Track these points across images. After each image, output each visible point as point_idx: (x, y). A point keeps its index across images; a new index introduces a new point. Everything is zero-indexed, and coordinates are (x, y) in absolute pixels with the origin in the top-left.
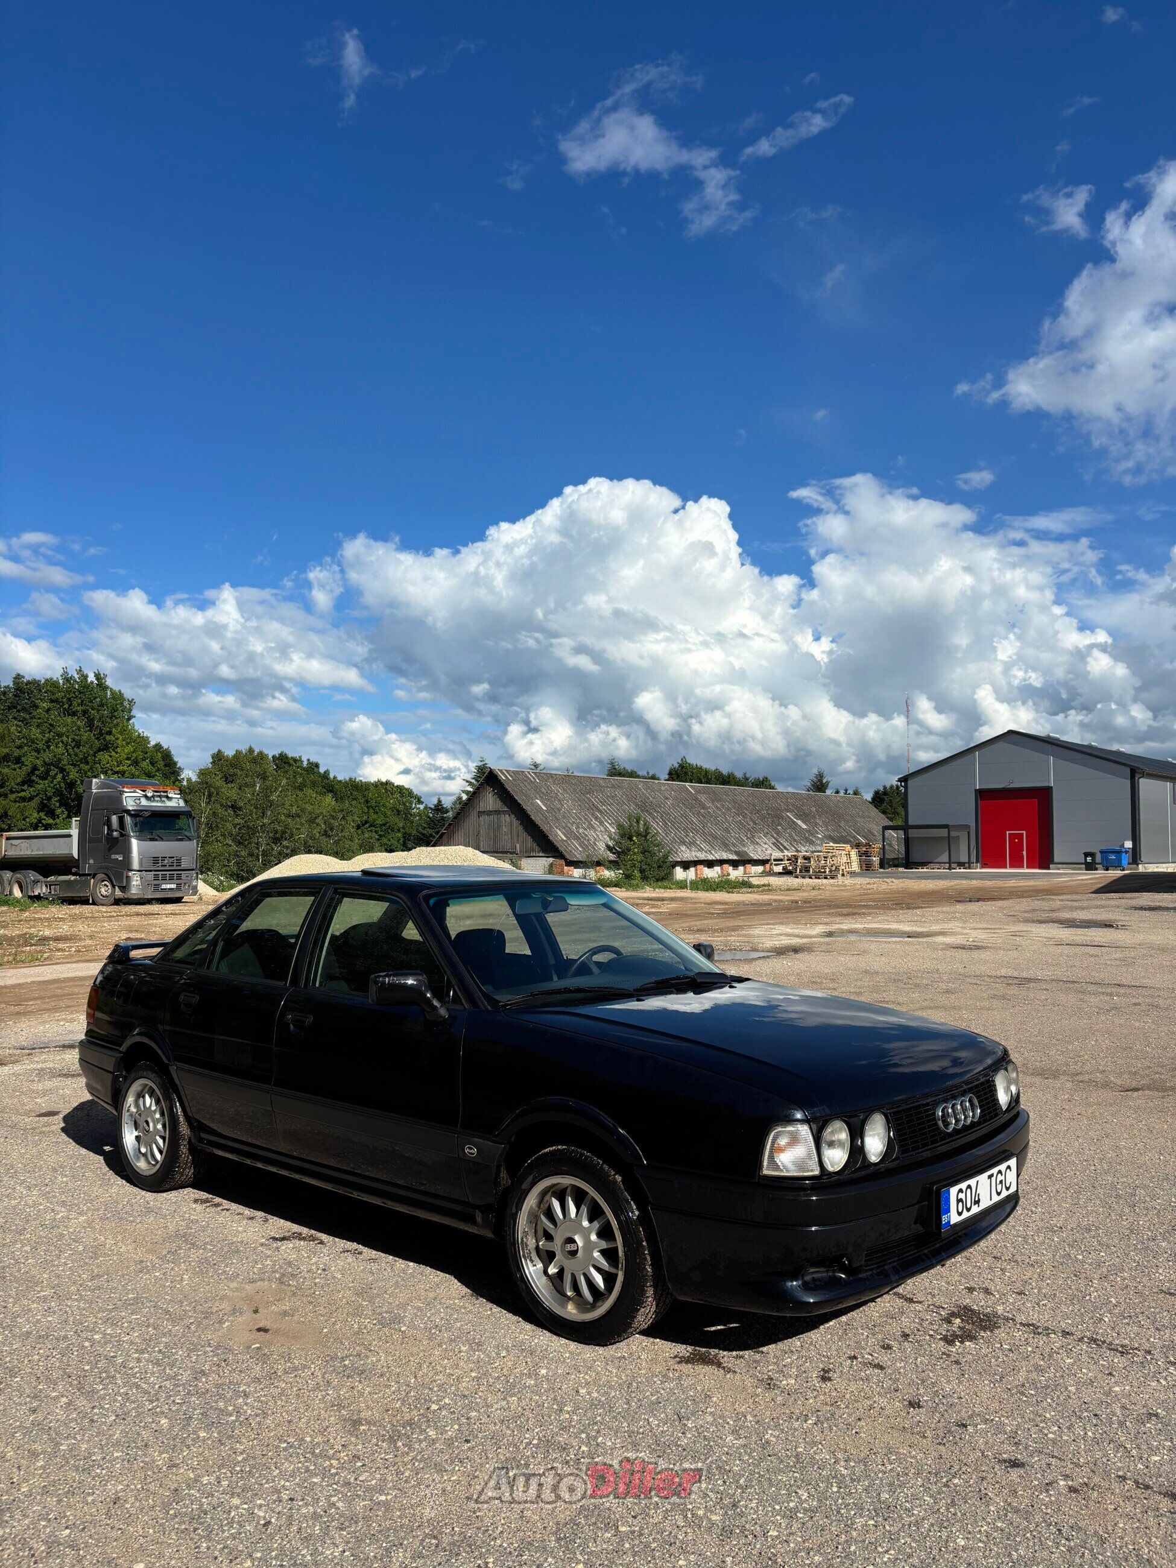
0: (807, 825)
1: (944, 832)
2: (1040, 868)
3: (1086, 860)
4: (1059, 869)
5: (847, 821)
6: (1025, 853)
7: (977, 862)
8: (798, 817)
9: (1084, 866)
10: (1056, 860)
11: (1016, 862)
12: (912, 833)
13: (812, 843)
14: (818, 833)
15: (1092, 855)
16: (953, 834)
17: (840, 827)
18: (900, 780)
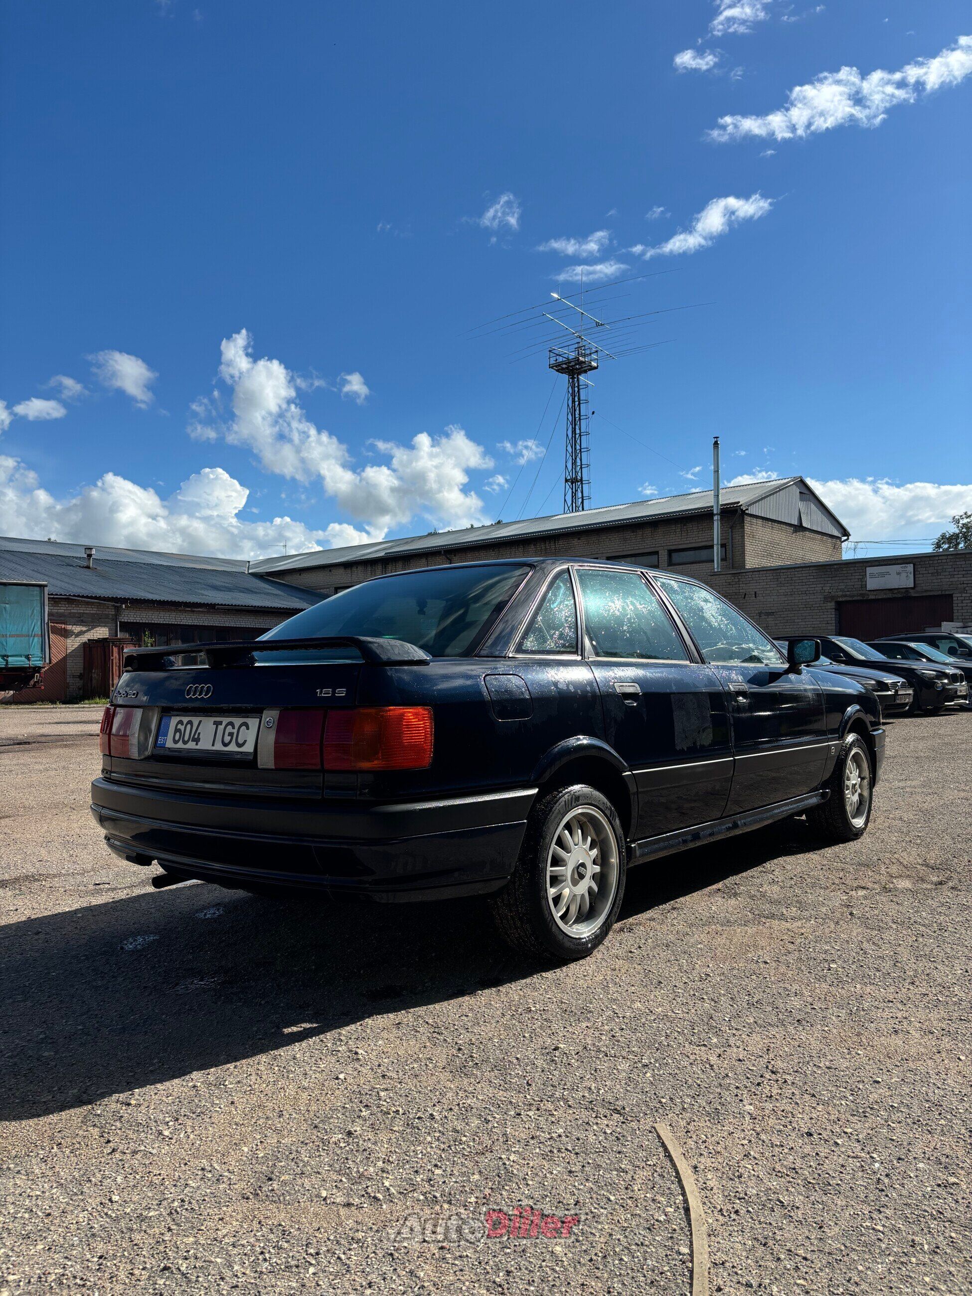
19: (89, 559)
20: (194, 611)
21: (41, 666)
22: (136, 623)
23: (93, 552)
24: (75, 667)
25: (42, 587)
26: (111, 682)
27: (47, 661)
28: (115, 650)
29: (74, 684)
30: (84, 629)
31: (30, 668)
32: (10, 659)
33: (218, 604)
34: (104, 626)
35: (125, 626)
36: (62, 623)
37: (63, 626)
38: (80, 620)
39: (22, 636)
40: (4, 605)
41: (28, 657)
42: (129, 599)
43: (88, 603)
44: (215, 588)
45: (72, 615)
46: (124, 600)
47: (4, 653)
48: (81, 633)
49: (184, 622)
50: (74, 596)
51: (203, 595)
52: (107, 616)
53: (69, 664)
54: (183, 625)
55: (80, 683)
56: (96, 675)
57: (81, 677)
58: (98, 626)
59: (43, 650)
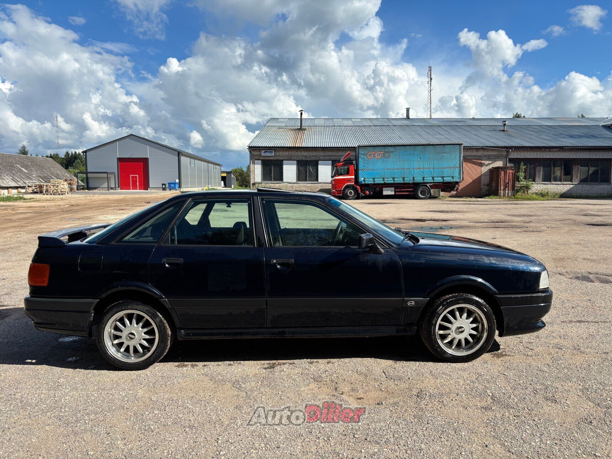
0: (27, 170)
1: (105, 175)
2: (144, 190)
3: (162, 186)
4: (151, 190)
5: (46, 169)
6: (138, 184)
7: (118, 187)
8: (23, 167)
9: (162, 189)
10: (150, 187)
11: (135, 187)
12: (89, 175)
13: (31, 179)
14: (33, 174)
15: (165, 185)
16: (109, 176)
17: (43, 172)
18: (83, 152)
19: (504, 127)
20: (551, 151)
21: (459, 181)
22: (518, 158)
23: (507, 123)
24: (486, 180)
25: (460, 145)
26: (499, 188)
27: (462, 179)
28: (502, 173)
29: (484, 188)
30: (490, 162)
31: (454, 182)
32: (445, 178)
33: (565, 146)
34: (500, 161)
35: (511, 161)
36: (480, 160)
37: (480, 161)
38: (489, 158)
39: (451, 168)
40: (443, 154)
41: (453, 177)
42: (513, 147)
43: (492, 150)
44: (572, 137)
45: (485, 156)
46: (511, 148)
47: (443, 176)
48: (489, 164)
49: (545, 157)
50: (485, 147)
51: (561, 141)
52: (502, 155)
53: (483, 178)
54: (544, 158)
55: (487, 188)
56: (494, 185)
57: (488, 185)
58: (497, 161)
59: (460, 174)
